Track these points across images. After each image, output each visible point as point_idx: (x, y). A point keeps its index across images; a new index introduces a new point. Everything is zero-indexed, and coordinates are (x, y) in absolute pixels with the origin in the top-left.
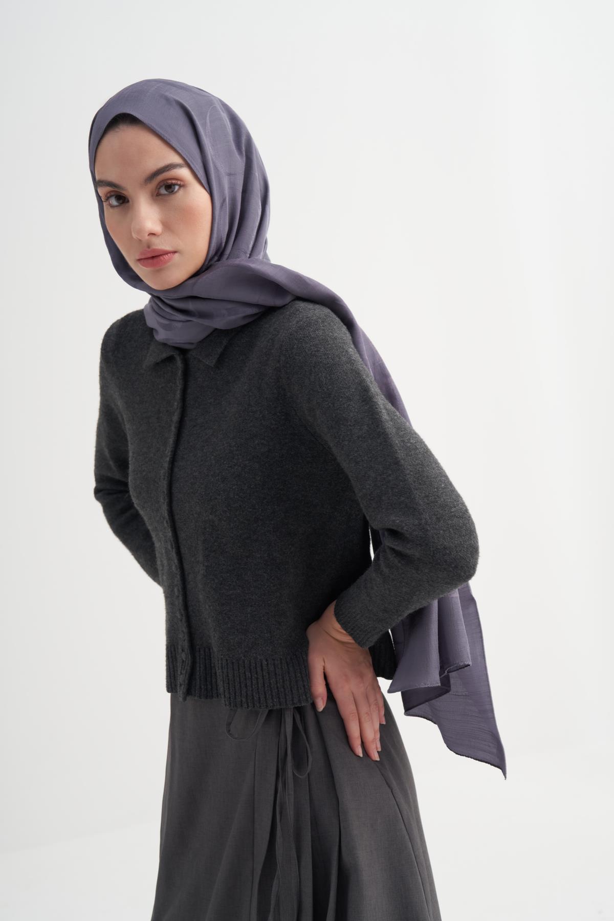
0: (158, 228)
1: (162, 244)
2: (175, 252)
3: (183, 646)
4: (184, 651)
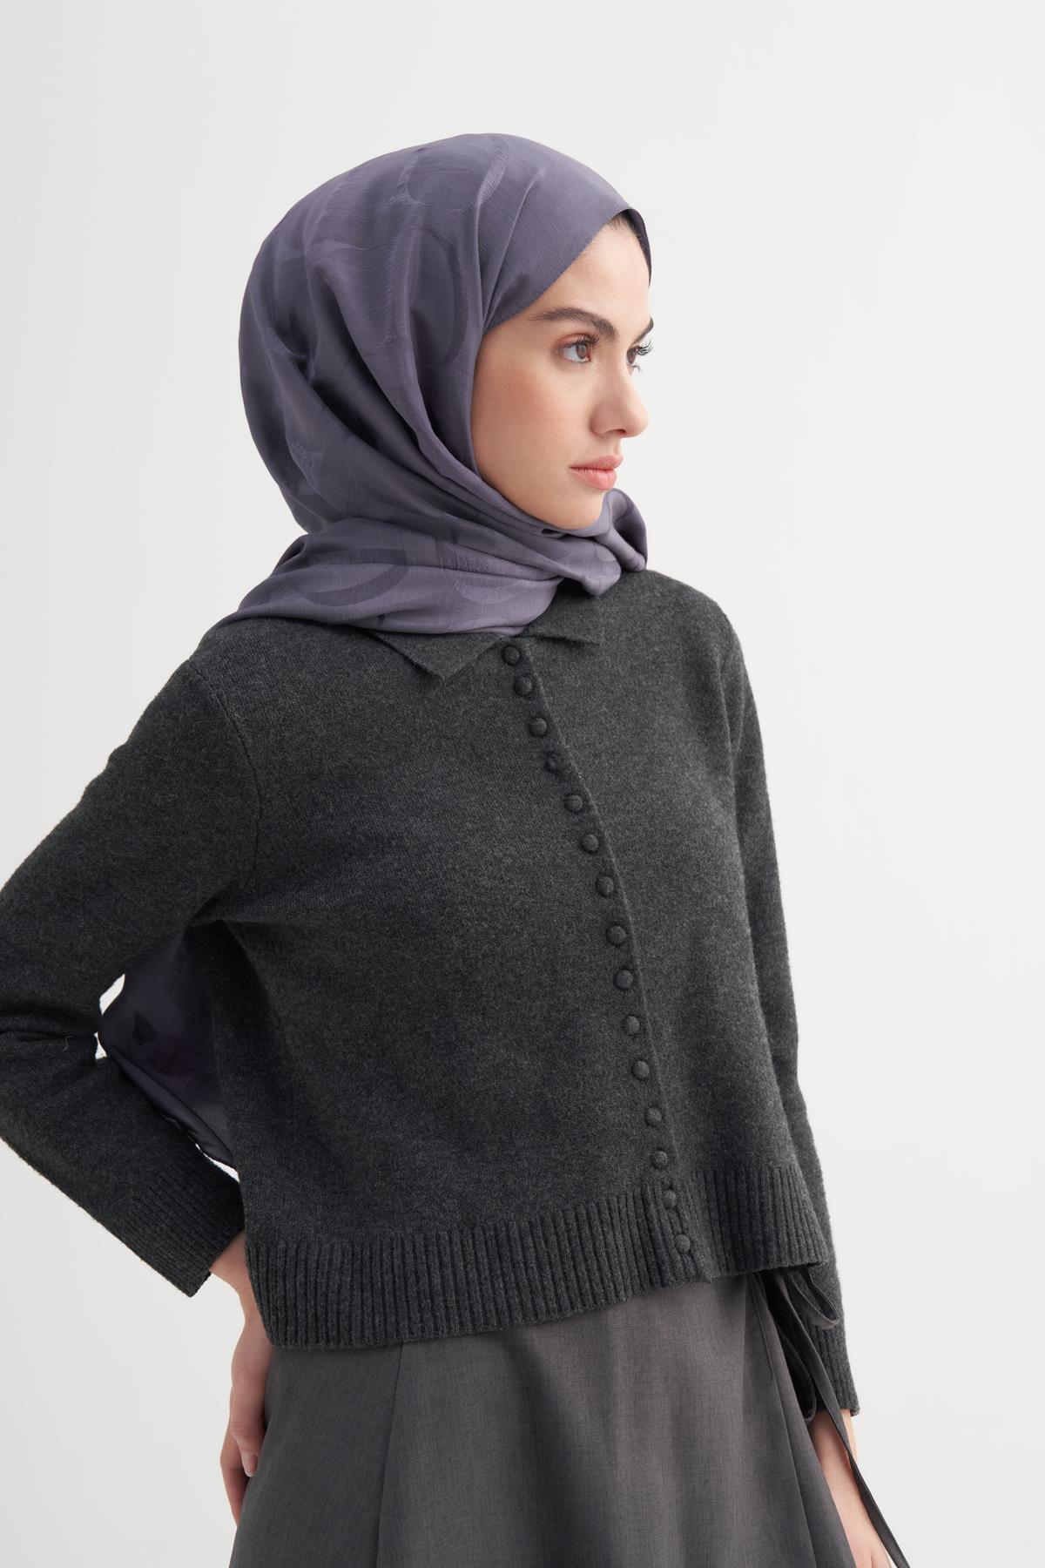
3: (666, 1179)
4: (671, 1188)
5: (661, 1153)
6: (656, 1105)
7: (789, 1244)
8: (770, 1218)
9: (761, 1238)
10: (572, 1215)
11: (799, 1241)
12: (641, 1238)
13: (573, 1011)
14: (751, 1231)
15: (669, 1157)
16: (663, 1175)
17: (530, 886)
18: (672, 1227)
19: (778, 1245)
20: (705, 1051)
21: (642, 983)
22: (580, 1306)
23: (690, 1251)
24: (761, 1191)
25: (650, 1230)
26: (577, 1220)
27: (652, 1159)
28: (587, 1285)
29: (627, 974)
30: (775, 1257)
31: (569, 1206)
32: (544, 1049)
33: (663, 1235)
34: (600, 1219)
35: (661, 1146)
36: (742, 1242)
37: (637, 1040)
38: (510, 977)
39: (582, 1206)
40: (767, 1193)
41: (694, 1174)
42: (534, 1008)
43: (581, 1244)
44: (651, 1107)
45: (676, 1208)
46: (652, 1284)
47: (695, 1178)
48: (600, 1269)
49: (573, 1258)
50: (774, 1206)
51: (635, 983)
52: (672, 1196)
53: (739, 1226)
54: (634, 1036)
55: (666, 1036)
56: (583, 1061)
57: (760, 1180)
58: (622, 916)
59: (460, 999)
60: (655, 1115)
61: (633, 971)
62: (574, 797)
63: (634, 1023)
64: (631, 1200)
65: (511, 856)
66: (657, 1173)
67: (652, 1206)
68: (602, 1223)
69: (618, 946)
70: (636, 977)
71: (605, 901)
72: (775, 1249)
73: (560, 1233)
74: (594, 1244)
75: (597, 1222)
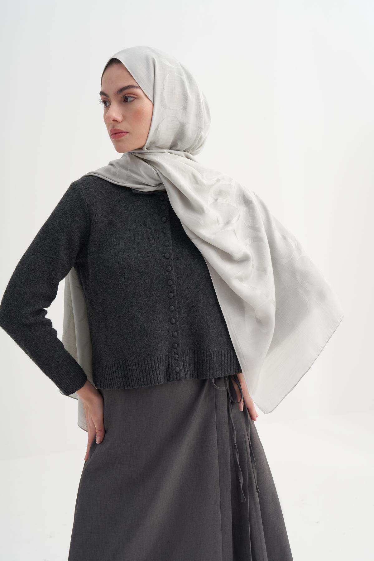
0: (119, 118)
1: (121, 127)
2: (127, 132)
3: (176, 352)
4: (177, 354)
5: (175, 344)
6: (176, 331)
7: (213, 372)
8: (208, 365)
9: (205, 370)
10: (149, 359)
11: (216, 372)
12: (166, 366)
13: (155, 303)
14: (203, 368)
15: (178, 346)
16: (175, 350)
17: (146, 266)
18: (175, 365)
19: (210, 372)
20: (195, 317)
21: (176, 297)
22: (150, 384)
23: (179, 372)
24: (206, 357)
25: (168, 364)
26: (151, 361)
27: (172, 345)
28: (153, 380)
29: (172, 294)
30: (208, 376)
31: (149, 357)
32: (146, 313)
33: (172, 366)
34: (158, 361)
35: (176, 342)
36: (200, 371)
37: (173, 312)
38: (137, 291)
39: (152, 357)
40: (208, 358)
41: (188, 350)
42: (144, 301)
43: (152, 367)
44: (174, 331)
45: (178, 360)
46: (167, 381)
47: (188, 351)
48: (157, 374)
49: (149, 371)
50: (210, 362)
51: (174, 297)
52: (177, 356)
53: (200, 366)
54: (172, 311)
55: (183, 312)
56: (156, 317)
57: (207, 355)
58: (172, 278)
59: (123, 296)
60: (175, 334)
61: (173, 293)
62: (167, 242)
63: (172, 308)
64: (165, 356)
65: (143, 257)
66: (173, 350)
67: (170, 358)
68: (158, 362)
69: (170, 286)
70: (174, 295)
71: (168, 273)
72: (209, 373)
73: (146, 364)
74: (155, 368)
75: (157, 362)
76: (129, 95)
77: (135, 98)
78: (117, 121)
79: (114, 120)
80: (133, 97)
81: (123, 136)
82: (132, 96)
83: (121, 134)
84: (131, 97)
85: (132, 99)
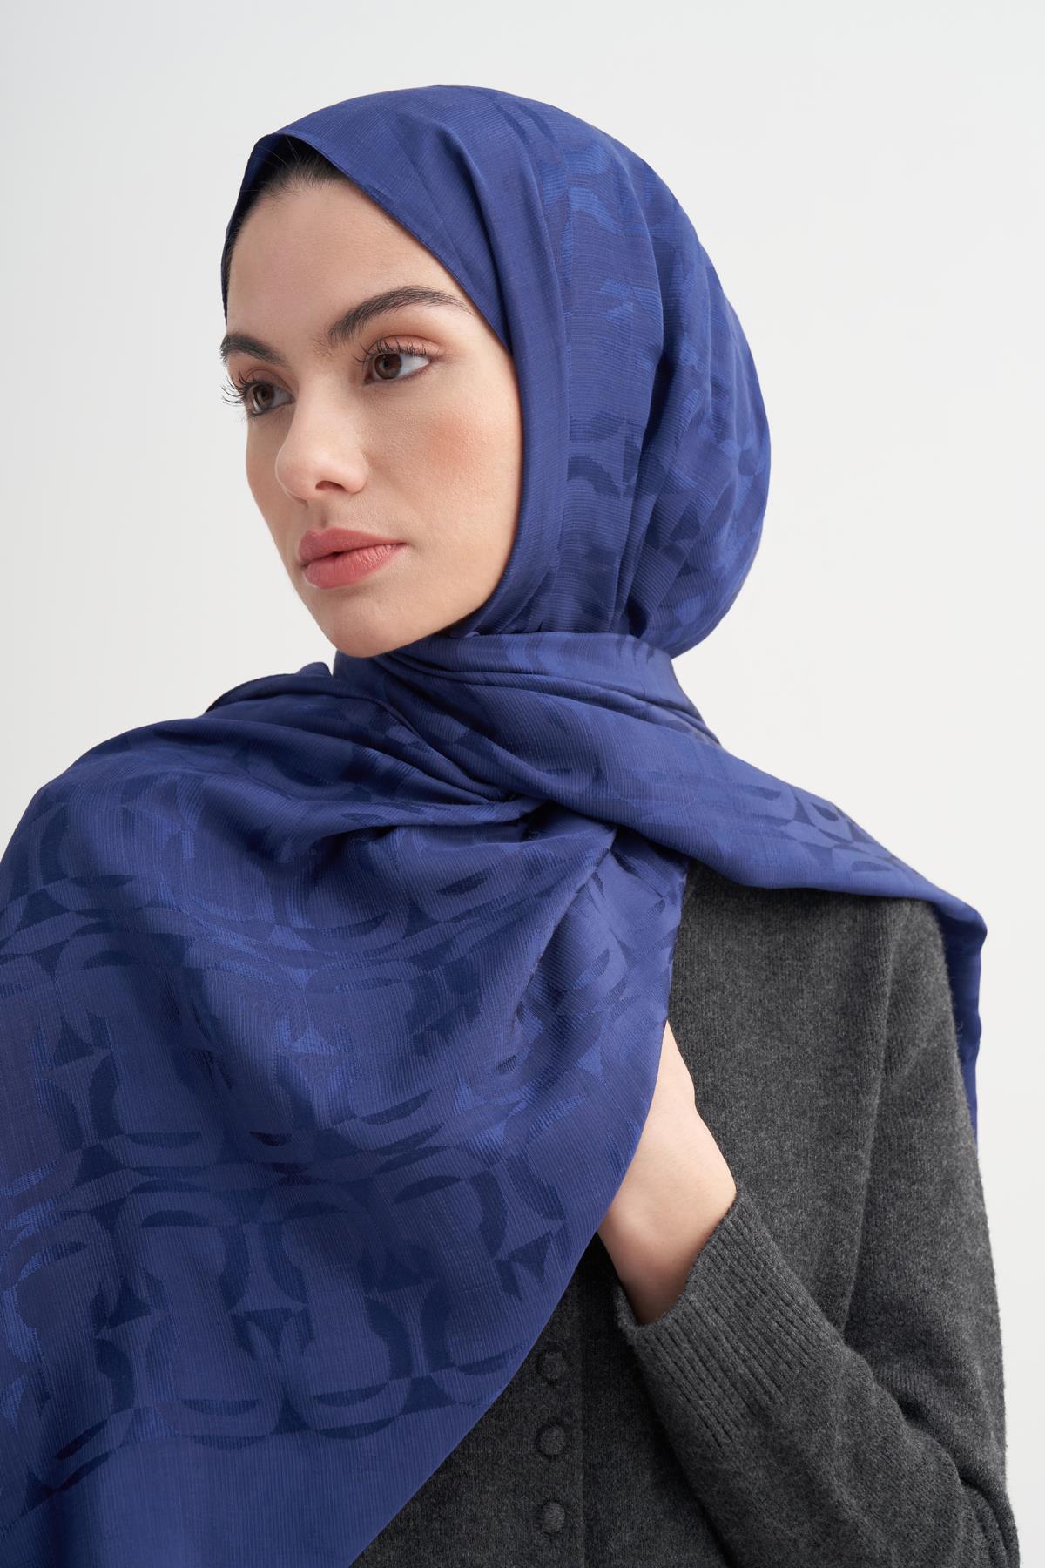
76: (404, 344)
77: (432, 359)
78: (338, 487)
79: (324, 484)
80: (423, 355)
81: (381, 563)
82: (417, 345)
83: (366, 553)
84: (411, 353)
85: (418, 363)
